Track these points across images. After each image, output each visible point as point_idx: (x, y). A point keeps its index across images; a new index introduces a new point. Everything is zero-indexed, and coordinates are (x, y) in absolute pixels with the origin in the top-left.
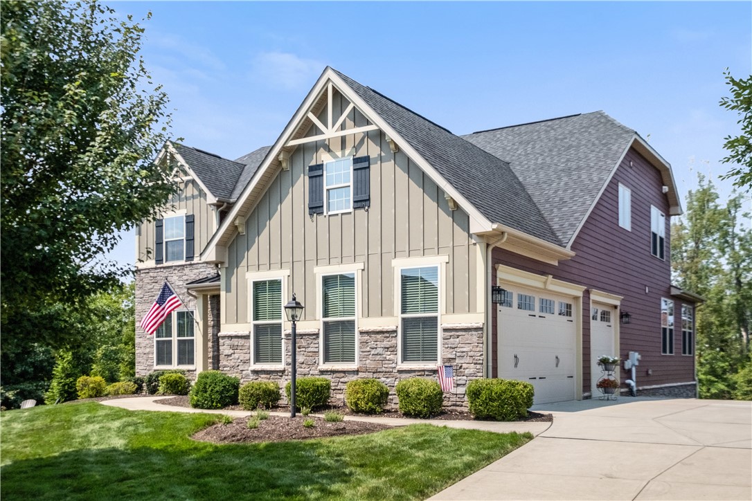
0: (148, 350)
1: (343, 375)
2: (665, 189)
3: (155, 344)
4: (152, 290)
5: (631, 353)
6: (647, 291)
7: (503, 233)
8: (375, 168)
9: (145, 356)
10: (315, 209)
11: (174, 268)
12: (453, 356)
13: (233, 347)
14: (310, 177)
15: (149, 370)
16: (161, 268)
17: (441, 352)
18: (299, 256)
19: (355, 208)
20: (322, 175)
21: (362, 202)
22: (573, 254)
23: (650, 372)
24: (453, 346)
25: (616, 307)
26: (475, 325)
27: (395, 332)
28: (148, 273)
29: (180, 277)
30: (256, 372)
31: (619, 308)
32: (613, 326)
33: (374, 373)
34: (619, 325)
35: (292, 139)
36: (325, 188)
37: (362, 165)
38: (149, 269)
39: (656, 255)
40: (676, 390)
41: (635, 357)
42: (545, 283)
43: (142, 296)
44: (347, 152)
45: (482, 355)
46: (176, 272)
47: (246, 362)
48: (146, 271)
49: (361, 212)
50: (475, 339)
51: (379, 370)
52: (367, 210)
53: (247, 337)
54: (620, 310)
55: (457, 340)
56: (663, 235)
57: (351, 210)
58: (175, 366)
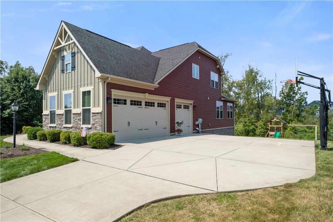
1: (68, 129)
2: (218, 66)
5: (199, 119)
6: (208, 99)
7: (108, 77)
8: (76, 56)
10: (63, 71)
12: (94, 123)
13: (45, 118)
14: (62, 60)
17: (92, 122)
18: (59, 88)
19: (72, 70)
20: (64, 59)
21: (73, 68)
22: (158, 86)
23: (209, 125)
24: (94, 119)
25: (191, 104)
26: (99, 112)
27: (80, 114)
30: (50, 127)
31: (192, 104)
32: (190, 110)
33: (76, 128)
34: (192, 110)
35: (56, 47)
36: (65, 64)
37: (73, 55)
39: (214, 87)
40: (224, 130)
41: (200, 120)
42: (145, 96)
44: (70, 50)
45: (101, 123)
47: (48, 123)
49: (73, 72)
50: (99, 117)
51: (77, 127)
52: (74, 71)
53: (48, 115)
54: (193, 105)
55: (95, 117)
56: (217, 81)
57: (71, 71)
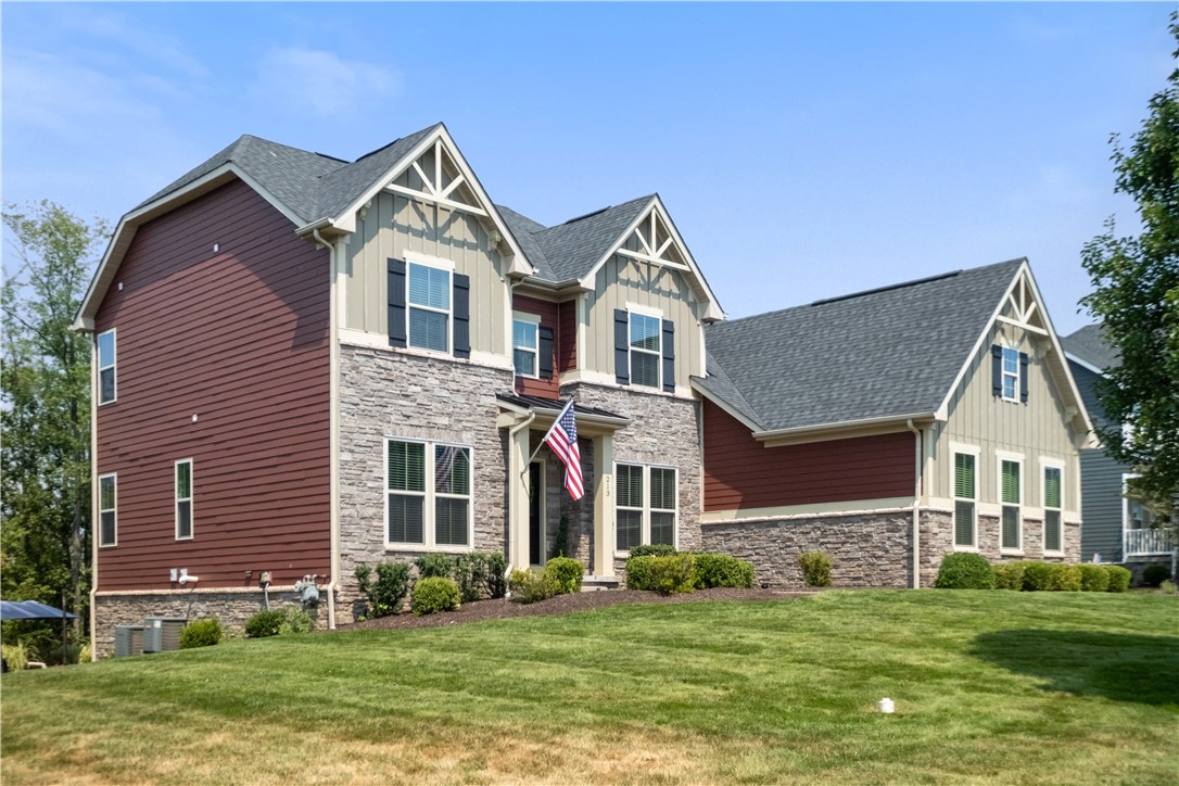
0: (370, 512)
3: (386, 500)
4: (381, 394)
9: (363, 522)
10: (997, 391)
11: (430, 362)
12: (1069, 546)
14: (994, 356)
15: (372, 551)
16: (401, 355)
17: (1064, 543)
18: (986, 436)
19: (1021, 401)
20: (1001, 358)
21: (1024, 396)
24: (1069, 538)
27: (1041, 522)
28: (372, 357)
29: (442, 381)
36: (1004, 372)
38: (375, 350)
43: (357, 400)
46: (434, 370)
47: (950, 542)
48: (368, 353)
49: (1023, 405)
52: (1027, 405)
53: (949, 514)
55: (1070, 532)
57: (1018, 401)
58: (430, 544)
